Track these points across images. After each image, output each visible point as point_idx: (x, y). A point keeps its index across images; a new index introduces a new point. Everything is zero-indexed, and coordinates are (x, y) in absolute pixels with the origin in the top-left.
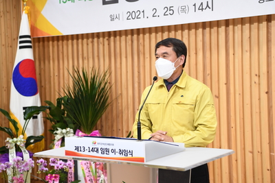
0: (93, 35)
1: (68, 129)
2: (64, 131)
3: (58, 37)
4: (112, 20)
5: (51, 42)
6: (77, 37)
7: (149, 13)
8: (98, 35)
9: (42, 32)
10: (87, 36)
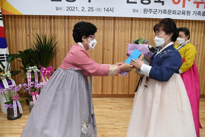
0: (40, 17)
1: (35, 67)
2: (33, 67)
3: (15, 15)
4: (57, 9)
5: (10, 19)
6: (29, 17)
7: (80, 9)
8: (43, 17)
9: (7, 12)
10: (36, 17)
